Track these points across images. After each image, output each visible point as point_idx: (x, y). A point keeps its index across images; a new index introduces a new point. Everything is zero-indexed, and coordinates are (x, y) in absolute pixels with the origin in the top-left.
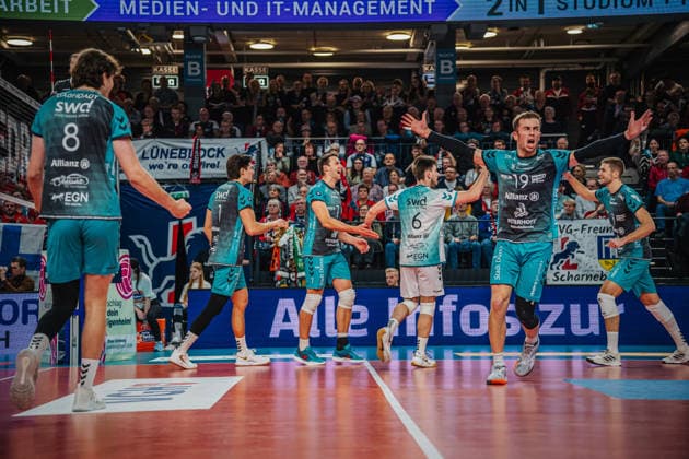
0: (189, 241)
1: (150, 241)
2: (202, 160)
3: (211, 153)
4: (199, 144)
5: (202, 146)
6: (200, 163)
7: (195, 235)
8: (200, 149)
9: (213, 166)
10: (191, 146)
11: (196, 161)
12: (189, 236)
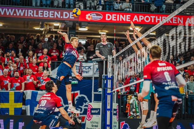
0: (77, 100)
1: (63, 98)
2: (83, 70)
3: (86, 68)
4: (82, 65)
5: (83, 65)
6: (82, 71)
7: (79, 97)
8: (82, 66)
9: (87, 72)
10: (79, 65)
11: (81, 70)
12: (77, 98)
